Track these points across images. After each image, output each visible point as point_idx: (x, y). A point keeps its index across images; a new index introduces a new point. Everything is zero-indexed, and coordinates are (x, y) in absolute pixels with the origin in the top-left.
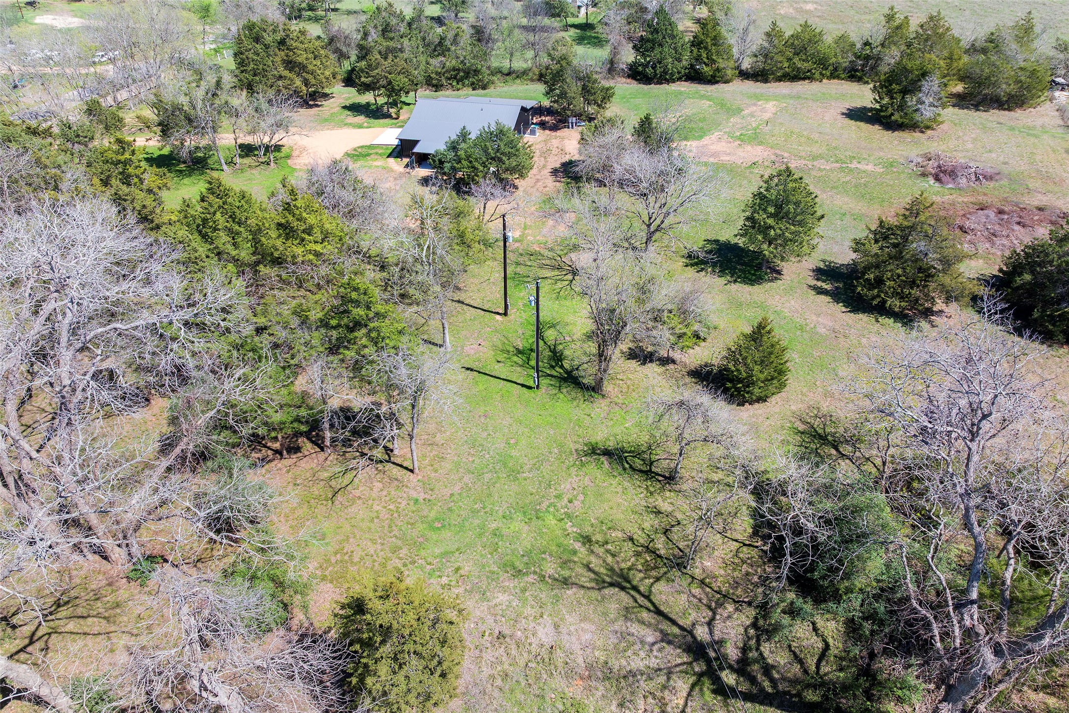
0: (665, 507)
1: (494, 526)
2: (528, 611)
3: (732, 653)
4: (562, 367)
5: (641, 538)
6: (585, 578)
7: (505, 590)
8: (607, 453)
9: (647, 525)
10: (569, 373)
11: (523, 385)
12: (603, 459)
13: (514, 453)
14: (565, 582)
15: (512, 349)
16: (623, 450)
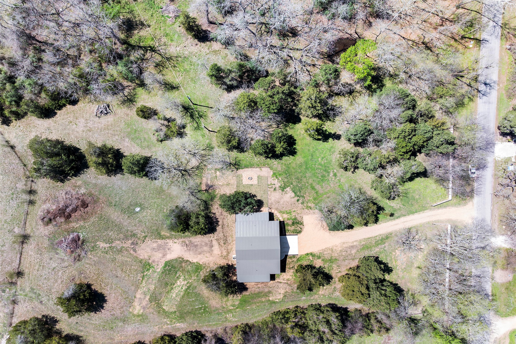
0: (161, 76)
1: (192, 67)
2: (182, 51)
3: (148, 51)
4: (190, 113)
5: (165, 69)
6: (174, 59)
7: (186, 54)
8: (174, 88)
9: (164, 72)
10: (188, 111)
11: (197, 105)
12: (175, 86)
13: (193, 85)
14: (177, 57)
15: (204, 117)
16: (172, 89)
